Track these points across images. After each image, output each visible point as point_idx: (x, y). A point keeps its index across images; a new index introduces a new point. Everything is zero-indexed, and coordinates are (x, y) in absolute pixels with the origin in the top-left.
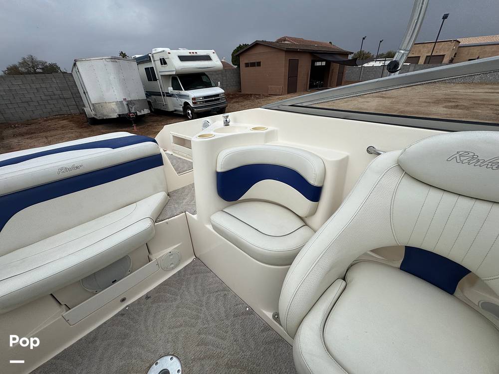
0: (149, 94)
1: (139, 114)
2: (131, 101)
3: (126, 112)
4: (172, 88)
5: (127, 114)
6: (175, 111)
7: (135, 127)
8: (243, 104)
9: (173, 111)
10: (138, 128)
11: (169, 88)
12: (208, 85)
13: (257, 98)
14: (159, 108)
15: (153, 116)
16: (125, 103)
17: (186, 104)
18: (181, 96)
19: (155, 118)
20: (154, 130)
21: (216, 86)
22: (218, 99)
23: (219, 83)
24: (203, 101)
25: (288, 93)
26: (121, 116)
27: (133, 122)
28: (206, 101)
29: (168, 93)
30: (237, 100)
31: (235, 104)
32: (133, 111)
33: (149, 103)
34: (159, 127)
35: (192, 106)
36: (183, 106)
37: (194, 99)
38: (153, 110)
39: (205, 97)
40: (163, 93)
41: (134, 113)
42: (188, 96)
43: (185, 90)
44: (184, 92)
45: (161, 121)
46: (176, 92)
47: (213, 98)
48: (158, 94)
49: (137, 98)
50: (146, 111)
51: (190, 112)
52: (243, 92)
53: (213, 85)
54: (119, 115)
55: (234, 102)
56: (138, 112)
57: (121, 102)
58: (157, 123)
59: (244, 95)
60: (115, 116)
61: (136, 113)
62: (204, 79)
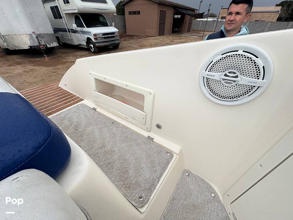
0: (56, 30)
1: (49, 46)
2: (40, 35)
3: (37, 44)
4: (75, 25)
5: (37, 46)
6: (80, 45)
7: (46, 57)
8: (130, 42)
9: (78, 45)
10: (49, 58)
11: (73, 25)
12: (105, 25)
13: (139, 38)
14: (66, 42)
15: (62, 48)
16: (34, 36)
17: (89, 39)
18: (84, 32)
19: (63, 50)
20: (64, 60)
21: (112, 26)
22: (114, 37)
23: (113, 23)
24: (102, 37)
25: (159, 36)
26: (32, 48)
27: (44, 53)
28: (105, 38)
29: (73, 30)
30: (125, 39)
31: (124, 42)
32: (43, 43)
33: (58, 38)
34: (67, 57)
35: (94, 41)
36: (86, 41)
37: (95, 35)
38: (61, 44)
39: (104, 34)
40: (68, 29)
41: (44, 45)
42: (90, 33)
43: (87, 27)
44: (86, 29)
45: (68, 53)
46: (79, 29)
47: (110, 36)
48: (64, 30)
49: (46, 32)
50: (55, 44)
51: (92, 46)
52: (127, 34)
53: (109, 24)
54: (30, 47)
55: (123, 40)
56: (48, 45)
57: (30, 35)
58: (66, 54)
59: (129, 36)
60: (26, 47)
61: (46, 45)
62: (101, 19)
